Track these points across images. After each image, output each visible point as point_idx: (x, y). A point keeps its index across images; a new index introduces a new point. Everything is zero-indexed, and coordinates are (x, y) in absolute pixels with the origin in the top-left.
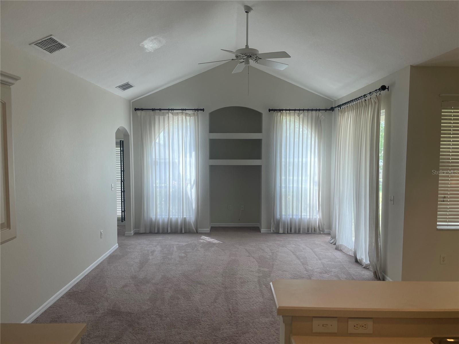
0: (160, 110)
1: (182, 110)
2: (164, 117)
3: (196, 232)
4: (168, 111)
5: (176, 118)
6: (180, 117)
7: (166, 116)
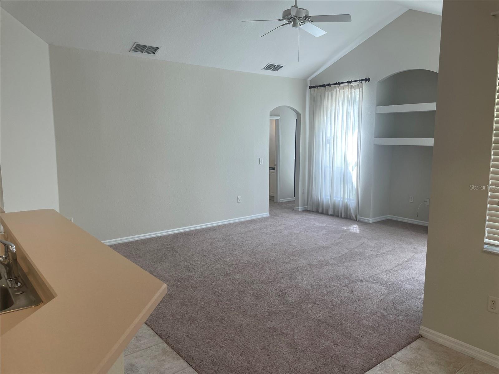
0: (329, 85)
1: (348, 82)
2: (332, 93)
3: (355, 219)
4: (336, 85)
5: (342, 91)
6: (346, 90)
7: (333, 90)
